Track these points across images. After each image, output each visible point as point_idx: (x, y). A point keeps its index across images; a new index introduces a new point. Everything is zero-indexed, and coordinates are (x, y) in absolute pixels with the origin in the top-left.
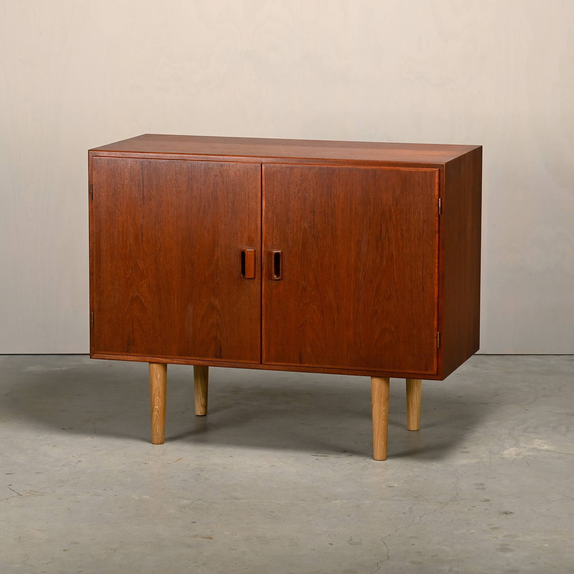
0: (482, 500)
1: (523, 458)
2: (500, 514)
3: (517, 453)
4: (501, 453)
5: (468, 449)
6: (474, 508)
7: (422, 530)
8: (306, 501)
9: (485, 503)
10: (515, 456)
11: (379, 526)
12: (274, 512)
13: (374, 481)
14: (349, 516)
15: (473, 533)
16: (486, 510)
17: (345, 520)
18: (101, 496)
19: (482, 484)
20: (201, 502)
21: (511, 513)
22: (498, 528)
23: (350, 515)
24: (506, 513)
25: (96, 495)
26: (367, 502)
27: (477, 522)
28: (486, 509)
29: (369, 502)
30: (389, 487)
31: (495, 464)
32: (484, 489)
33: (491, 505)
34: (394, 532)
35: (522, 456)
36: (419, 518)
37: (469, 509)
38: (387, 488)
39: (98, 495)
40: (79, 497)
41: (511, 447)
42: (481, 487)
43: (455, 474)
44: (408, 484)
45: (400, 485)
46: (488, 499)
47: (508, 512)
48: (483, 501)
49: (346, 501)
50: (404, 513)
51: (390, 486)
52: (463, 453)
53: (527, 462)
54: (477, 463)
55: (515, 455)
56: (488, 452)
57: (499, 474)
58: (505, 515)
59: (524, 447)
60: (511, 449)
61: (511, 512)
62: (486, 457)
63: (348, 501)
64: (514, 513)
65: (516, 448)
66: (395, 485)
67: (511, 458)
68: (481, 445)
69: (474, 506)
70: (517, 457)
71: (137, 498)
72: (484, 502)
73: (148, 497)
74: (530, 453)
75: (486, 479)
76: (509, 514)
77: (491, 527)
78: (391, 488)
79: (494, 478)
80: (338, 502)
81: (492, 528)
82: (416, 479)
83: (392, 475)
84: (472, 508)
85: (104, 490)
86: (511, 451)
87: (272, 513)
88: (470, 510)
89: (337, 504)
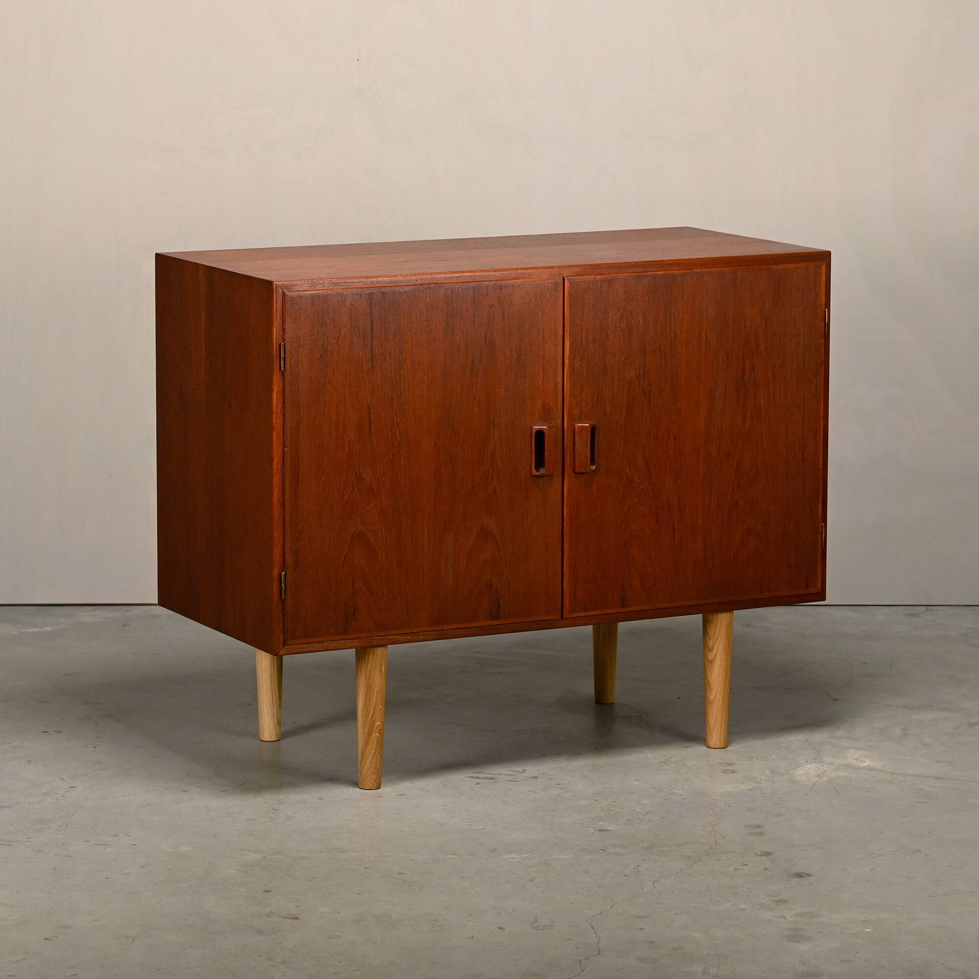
0: (759, 853)
1: (828, 781)
2: (789, 876)
3: (818, 772)
4: (791, 772)
5: (735, 766)
6: (745, 868)
7: (656, 904)
8: (459, 855)
9: (764, 858)
10: (815, 778)
11: (582, 897)
12: (404, 874)
13: (575, 822)
14: (531, 881)
15: (744, 909)
16: (765, 871)
17: (525, 888)
18: (110, 847)
19: (759, 827)
20: (280, 856)
21: (809, 875)
22: (787, 901)
23: (534, 878)
24: (800, 875)
25: (100, 845)
26: (562, 857)
27: (751, 890)
28: (765, 869)
29: (565, 857)
30: (600, 830)
31: (780, 793)
32: (762, 834)
33: (774, 863)
34: (609, 908)
35: (827, 779)
36: (651, 884)
37: (736, 869)
38: (597, 832)
39: (104, 845)
40: (72, 848)
41: (809, 762)
42: (757, 830)
43: (713, 810)
44: (632, 825)
45: (619, 828)
46: (769, 851)
47: (803, 874)
48: (761, 855)
49: (527, 856)
50: (625, 876)
51: (602, 829)
52: (726, 773)
53: (835, 789)
54: (750, 789)
55: (815, 776)
56: (770, 771)
57: (788, 809)
58: (798, 880)
59: (831, 764)
60: (808, 766)
61: (807, 874)
62: (765, 780)
63: (530, 855)
64: (813, 875)
65: (816, 765)
66: (610, 828)
67: (808, 782)
68: (758, 759)
69: (746, 863)
70: (818, 779)
71: (170, 850)
72: (761, 857)
73: (189, 848)
74: (841, 774)
75: (766, 817)
76: (804, 877)
77: (774, 899)
78: (604, 832)
79: (779, 815)
80: (513, 856)
81: (777, 901)
82: (646, 818)
83: (604, 810)
84: (741, 867)
85: (115, 836)
86: (809, 769)
87: (401, 875)
88: (738, 870)
89: (512, 860)
